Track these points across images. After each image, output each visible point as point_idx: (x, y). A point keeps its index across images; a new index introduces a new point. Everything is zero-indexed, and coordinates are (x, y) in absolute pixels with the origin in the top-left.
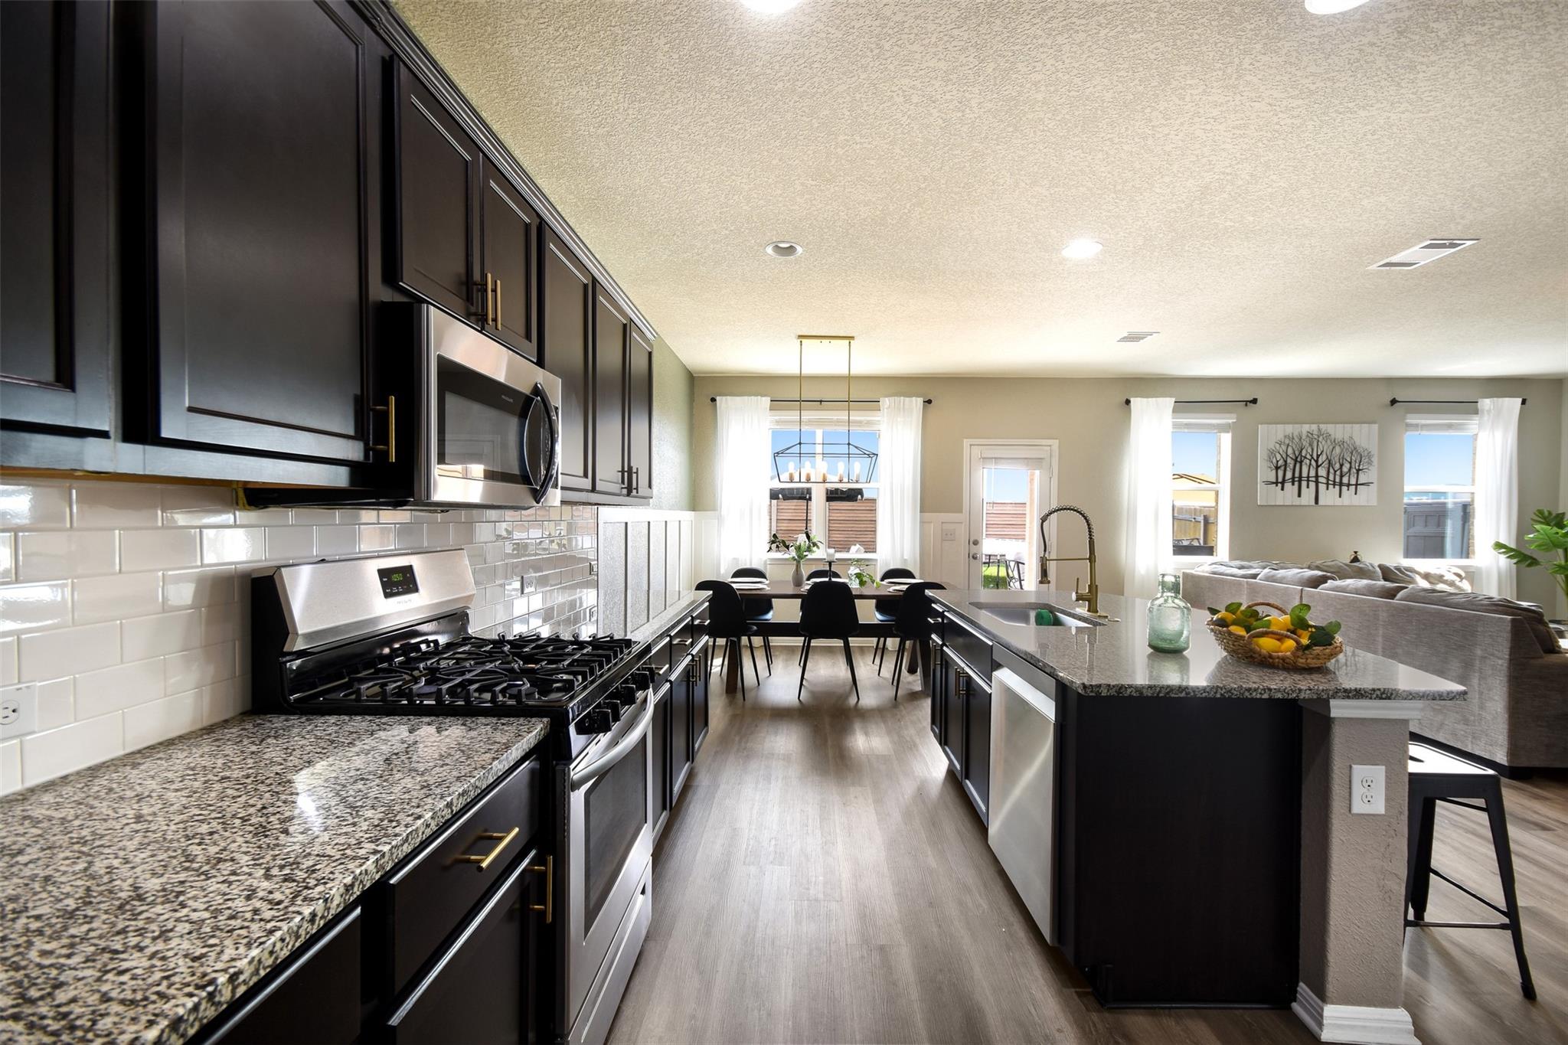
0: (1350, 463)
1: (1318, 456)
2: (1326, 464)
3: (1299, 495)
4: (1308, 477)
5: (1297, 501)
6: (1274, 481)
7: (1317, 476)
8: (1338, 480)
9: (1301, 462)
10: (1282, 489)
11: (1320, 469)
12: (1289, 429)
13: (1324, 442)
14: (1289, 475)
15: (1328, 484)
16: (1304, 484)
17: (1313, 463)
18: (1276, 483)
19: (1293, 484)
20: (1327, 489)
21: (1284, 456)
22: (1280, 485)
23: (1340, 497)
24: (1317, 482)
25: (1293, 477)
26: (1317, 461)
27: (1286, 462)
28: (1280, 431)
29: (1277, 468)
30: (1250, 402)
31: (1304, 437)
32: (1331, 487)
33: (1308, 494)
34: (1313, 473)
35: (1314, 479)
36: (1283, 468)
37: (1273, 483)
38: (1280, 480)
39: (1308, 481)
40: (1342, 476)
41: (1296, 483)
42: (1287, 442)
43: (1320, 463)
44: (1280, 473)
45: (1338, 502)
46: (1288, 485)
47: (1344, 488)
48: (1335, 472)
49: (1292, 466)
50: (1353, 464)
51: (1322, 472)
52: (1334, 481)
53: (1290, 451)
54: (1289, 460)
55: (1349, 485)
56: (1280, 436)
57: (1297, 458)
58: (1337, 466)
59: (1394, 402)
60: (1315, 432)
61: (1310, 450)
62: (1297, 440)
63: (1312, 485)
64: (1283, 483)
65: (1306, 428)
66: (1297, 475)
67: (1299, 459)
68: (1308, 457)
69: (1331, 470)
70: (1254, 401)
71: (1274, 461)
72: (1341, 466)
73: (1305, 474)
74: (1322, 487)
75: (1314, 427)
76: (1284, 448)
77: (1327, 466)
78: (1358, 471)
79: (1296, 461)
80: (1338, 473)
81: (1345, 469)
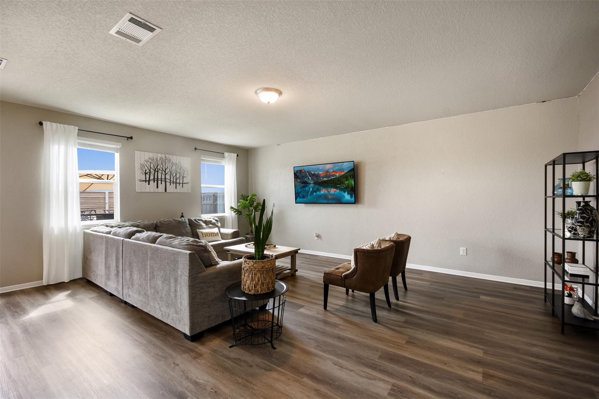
0: (180, 174)
1: (166, 169)
2: (169, 173)
3: (157, 187)
4: (161, 179)
5: (156, 190)
6: (145, 180)
7: (165, 179)
8: (175, 181)
9: (158, 172)
10: (149, 184)
11: (166, 175)
12: (151, 155)
13: (168, 163)
14: (152, 177)
15: (170, 183)
16: (159, 182)
17: (163, 172)
18: (146, 181)
19: (154, 182)
20: (170, 185)
21: (149, 168)
22: (147, 182)
23: (176, 189)
24: (165, 182)
25: (154, 179)
26: (165, 172)
27: (150, 171)
28: (147, 156)
29: (146, 174)
30: (129, 138)
31: (158, 160)
32: (172, 184)
33: (162, 187)
34: (163, 177)
35: (164, 180)
36: (149, 174)
37: (144, 181)
38: (147, 179)
39: (161, 181)
40: (176, 179)
41: (156, 182)
42: (150, 161)
43: (166, 173)
44: (148, 176)
45: (175, 191)
46: (152, 182)
47: (178, 185)
48: (174, 177)
49: (153, 173)
50: (181, 174)
51: (168, 177)
52: (173, 181)
53: (152, 166)
54: (152, 170)
55: (179, 183)
56: (147, 158)
57: (155, 169)
58: (174, 175)
59: (196, 149)
60: (164, 158)
61: (162, 166)
62: (155, 161)
63: (163, 183)
64: (149, 181)
65: (159, 155)
66: (156, 177)
67: (156, 170)
68: (161, 169)
69: (172, 176)
70: (131, 138)
71: (144, 170)
72: (176, 174)
73: (160, 177)
74: (168, 184)
75: (163, 156)
76: (149, 164)
77: (170, 174)
78: (183, 177)
79: (155, 170)
80: (175, 178)
81: (178, 176)
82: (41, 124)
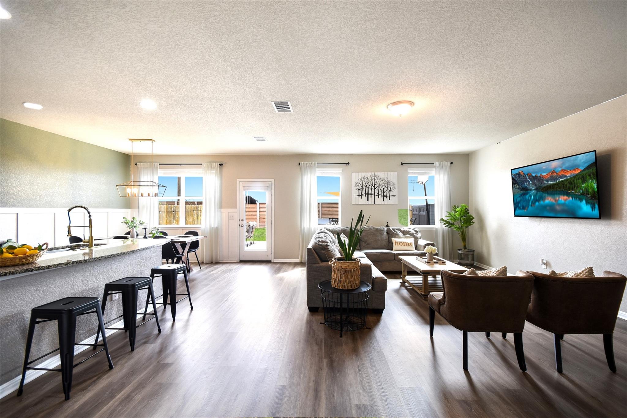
0: (387, 188)
1: (375, 185)
2: (378, 188)
3: (368, 200)
4: (371, 193)
5: (367, 203)
6: (358, 195)
7: (374, 193)
8: (382, 194)
9: (368, 187)
10: (361, 198)
11: (375, 190)
12: (363, 174)
13: (377, 179)
14: (364, 192)
15: (379, 196)
16: (370, 196)
17: (373, 187)
18: (359, 196)
19: (365, 196)
20: (379, 198)
21: (362, 185)
22: (360, 196)
23: (383, 201)
24: (374, 195)
25: (365, 193)
26: (374, 187)
27: (362, 187)
28: (360, 175)
29: (359, 190)
30: (347, 164)
31: (369, 178)
32: (380, 197)
33: (371, 200)
34: (373, 192)
35: (373, 194)
36: (361, 190)
37: (358, 196)
38: (360, 194)
39: (371, 195)
40: (384, 193)
41: (367, 196)
42: (363, 179)
43: (375, 188)
44: (360, 192)
45: (383, 203)
46: (363, 196)
47: (385, 198)
48: (381, 191)
49: (365, 189)
50: (388, 188)
51: (376, 191)
52: (381, 195)
53: (364, 183)
54: (363, 187)
55: (387, 196)
56: (360, 177)
57: (366, 186)
58: (382, 189)
59: (402, 164)
60: (373, 176)
61: (371, 183)
62: (366, 179)
63: (373, 196)
64: (361, 195)
65: (370, 174)
66: (367, 192)
67: (367, 186)
68: (371, 185)
69: (380, 190)
70: (349, 163)
71: (358, 187)
72: (384, 189)
73: (370, 192)
74: (377, 197)
75: (373, 173)
76: (362, 182)
77: (378, 189)
78: (390, 190)
79: (366, 187)
80: (383, 191)
81: (385, 190)
82: (299, 164)
